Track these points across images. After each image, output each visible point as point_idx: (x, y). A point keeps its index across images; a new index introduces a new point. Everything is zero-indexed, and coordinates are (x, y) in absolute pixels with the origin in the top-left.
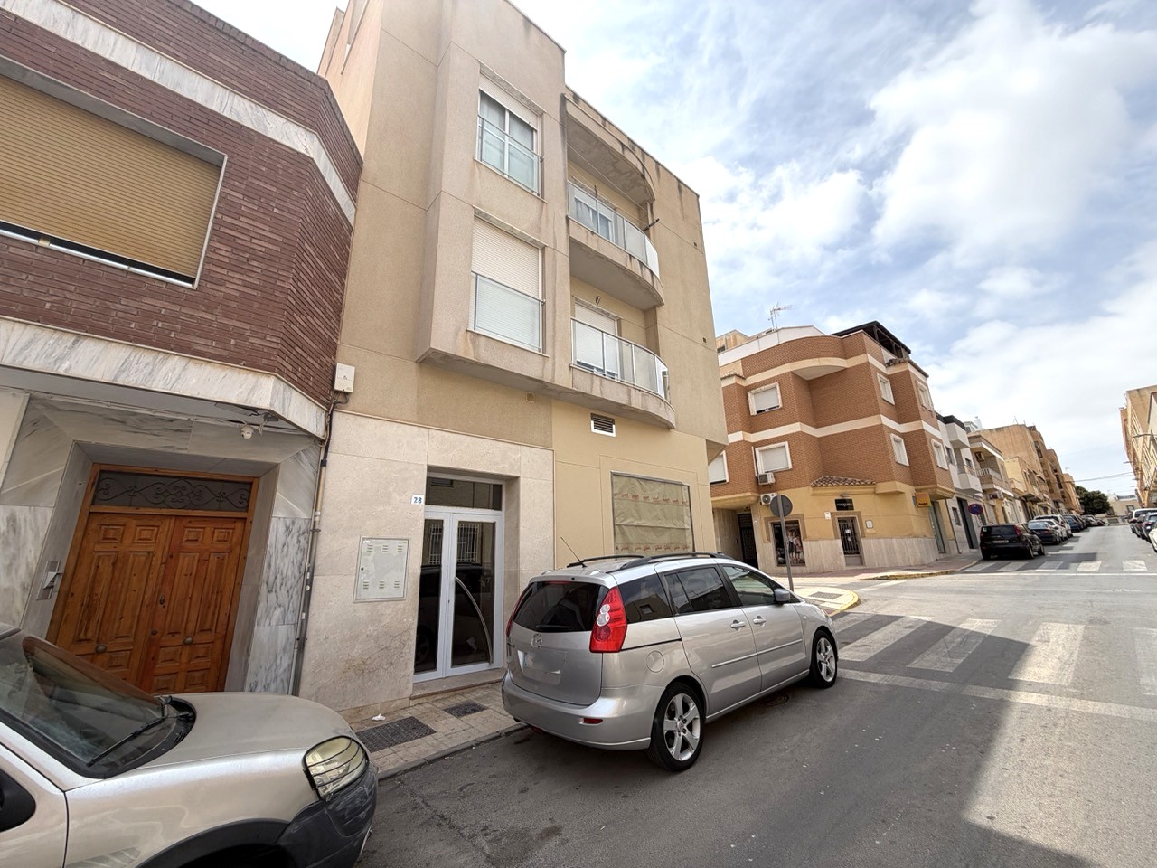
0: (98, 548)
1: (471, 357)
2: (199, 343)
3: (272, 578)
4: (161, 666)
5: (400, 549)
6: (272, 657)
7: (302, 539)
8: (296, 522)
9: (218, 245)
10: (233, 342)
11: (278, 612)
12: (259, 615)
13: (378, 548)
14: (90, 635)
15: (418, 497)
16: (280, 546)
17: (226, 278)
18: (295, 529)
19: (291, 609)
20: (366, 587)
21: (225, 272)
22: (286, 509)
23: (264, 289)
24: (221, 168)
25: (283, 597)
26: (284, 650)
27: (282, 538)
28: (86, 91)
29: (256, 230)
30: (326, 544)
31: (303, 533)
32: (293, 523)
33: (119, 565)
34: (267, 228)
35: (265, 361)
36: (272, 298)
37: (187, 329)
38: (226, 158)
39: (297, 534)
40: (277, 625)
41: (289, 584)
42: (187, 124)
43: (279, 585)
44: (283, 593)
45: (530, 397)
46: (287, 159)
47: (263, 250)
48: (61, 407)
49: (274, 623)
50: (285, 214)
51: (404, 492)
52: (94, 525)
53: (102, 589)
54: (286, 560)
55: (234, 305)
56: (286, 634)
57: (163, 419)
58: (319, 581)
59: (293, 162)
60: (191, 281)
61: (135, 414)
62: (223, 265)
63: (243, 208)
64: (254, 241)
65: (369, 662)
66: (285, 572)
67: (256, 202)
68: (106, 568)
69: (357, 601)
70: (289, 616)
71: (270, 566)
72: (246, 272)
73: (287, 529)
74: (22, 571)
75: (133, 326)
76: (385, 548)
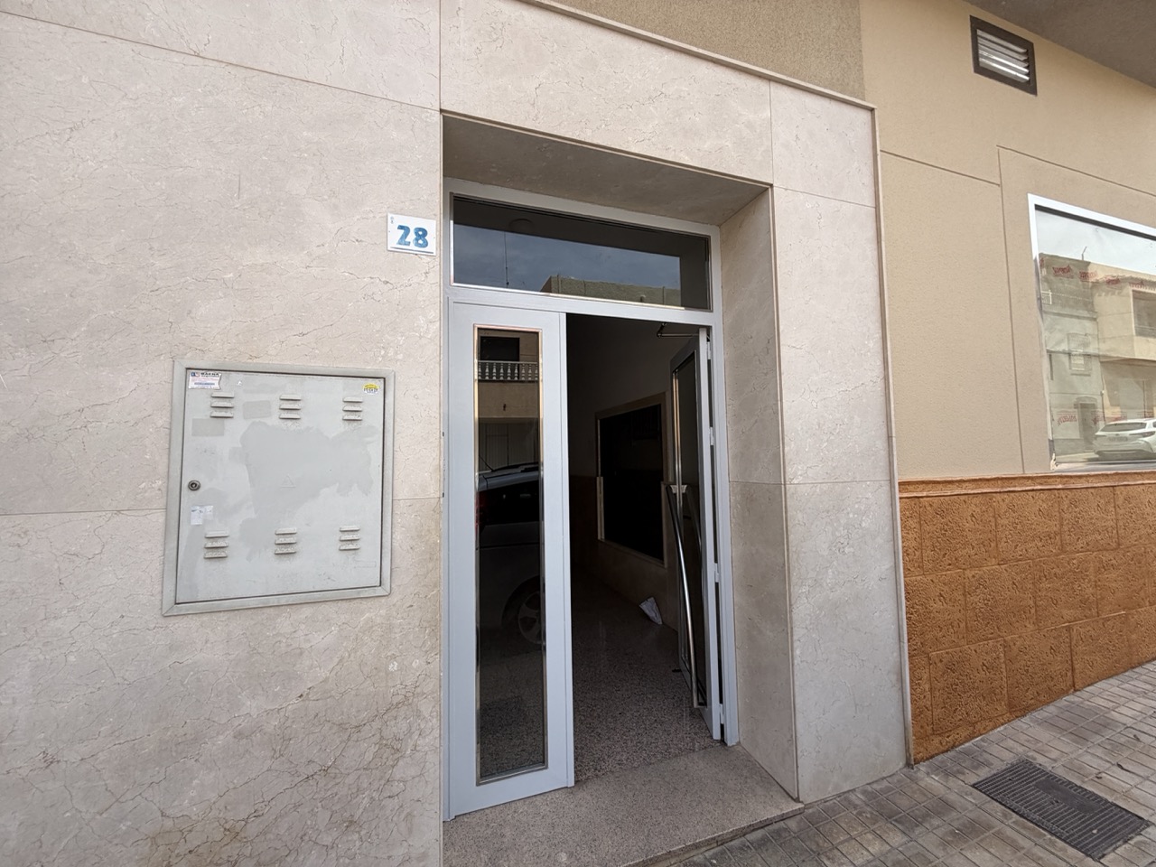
13: (258, 408)
15: (413, 224)
20: (216, 552)
65: (253, 829)
76: (291, 410)
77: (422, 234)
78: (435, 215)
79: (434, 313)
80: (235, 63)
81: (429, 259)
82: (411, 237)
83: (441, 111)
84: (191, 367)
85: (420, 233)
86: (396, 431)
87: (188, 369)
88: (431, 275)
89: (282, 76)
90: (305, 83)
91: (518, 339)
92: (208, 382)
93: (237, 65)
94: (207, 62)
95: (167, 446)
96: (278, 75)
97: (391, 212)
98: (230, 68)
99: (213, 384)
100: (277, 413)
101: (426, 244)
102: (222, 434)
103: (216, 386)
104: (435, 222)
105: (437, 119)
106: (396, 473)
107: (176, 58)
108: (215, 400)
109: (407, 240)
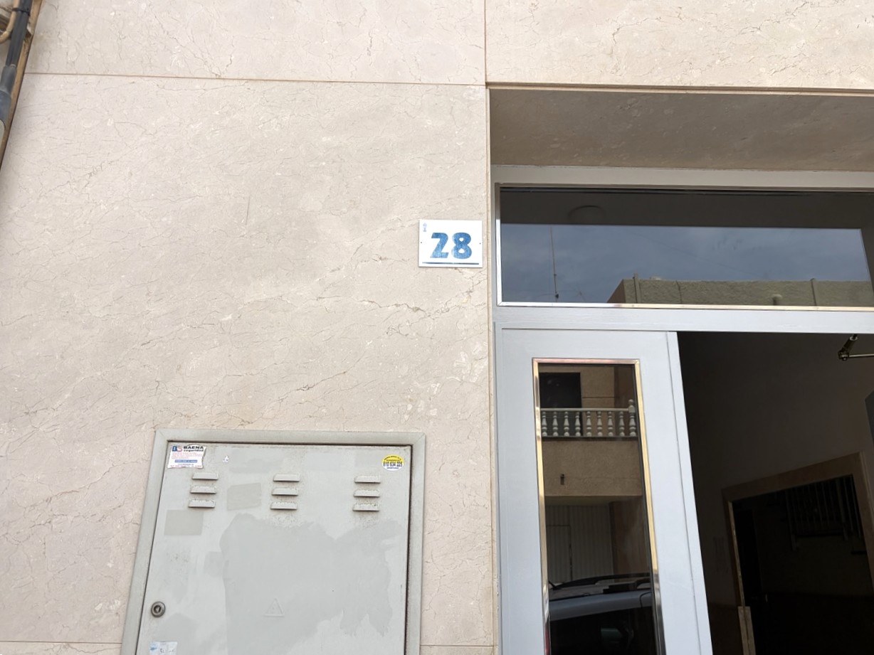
15: (451, 228)
77: (463, 240)
78: (480, 214)
79: (481, 347)
80: (255, 78)
81: (472, 273)
82: (450, 245)
83: (487, 84)
84: (173, 439)
85: (461, 239)
86: (427, 529)
87: (170, 441)
88: (476, 294)
89: (302, 81)
90: (328, 85)
91: (579, 374)
92: (190, 458)
93: (256, 80)
94: (227, 83)
95: (134, 549)
96: (298, 81)
97: (424, 218)
98: (249, 84)
99: (196, 461)
100: (268, 502)
101: (469, 253)
102: (198, 532)
103: (199, 464)
104: (480, 223)
105: (483, 96)
106: (427, 598)
107: (197, 85)
108: (196, 483)
109: (445, 250)
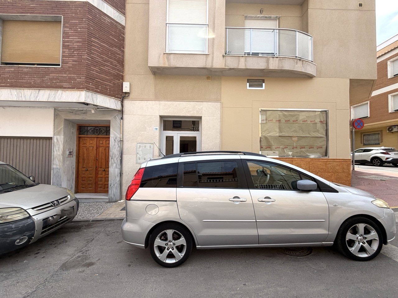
0: (83, 146)
1: (167, 65)
2: (65, 85)
3: (112, 155)
4: (99, 176)
5: (150, 147)
6: (114, 177)
7: (119, 143)
8: (117, 138)
9: (65, 50)
10: (72, 82)
11: (115, 165)
12: (110, 165)
13: (143, 146)
14: (85, 166)
15: (156, 128)
16: (113, 146)
17: (68, 61)
18: (117, 140)
19: (118, 164)
20: (139, 159)
21: (67, 59)
22: (114, 134)
23: (79, 61)
24: (61, 22)
25: (116, 161)
26: (117, 176)
27: (113, 143)
28: (28, 14)
29: (74, 40)
30: (126, 145)
31: (119, 141)
32: (116, 138)
33: (87, 150)
34: (77, 38)
35: (82, 86)
36: (81, 63)
37: (61, 81)
38: (62, 17)
39: (117, 142)
40: (115, 168)
41: (117, 157)
42: (52, 10)
43: (114, 157)
44: (115, 159)
45: (208, 78)
46: (80, 7)
47: (77, 46)
48: (60, 110)
49: (114, 168)
50: (82, 30)
51: (151, 126)
52: (81, 140)
53: (85, 155)
54: (115, 150)
55: (71, 69)
56: (117, 171)
57: (80, 110)
58: (125, 157)
59: (82, 7)
60: (59, 65)
61: (74, 110)
62: (67, 56)
63: (70, 33)
64: (74, 44)
66: (115, 153)
67: (73, 29)
68: (85, 151)
69: (137, 163)
70: (118, 166)
71: (111, 151)
72: (73, 56)
73: (115, 140)
74: (61, 151)
75: (49, 84)
76: (145, 146)
77: (157, 129)
83: (159, 115)
87: (137, 143)
95: (136, 150)
97: (154, 127)
102: (140, 149)
103: (140, 144)
